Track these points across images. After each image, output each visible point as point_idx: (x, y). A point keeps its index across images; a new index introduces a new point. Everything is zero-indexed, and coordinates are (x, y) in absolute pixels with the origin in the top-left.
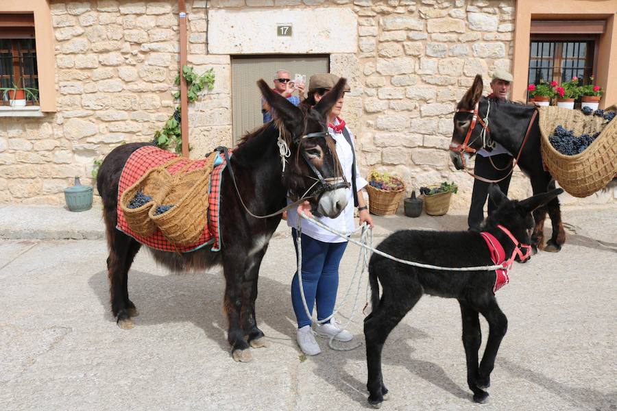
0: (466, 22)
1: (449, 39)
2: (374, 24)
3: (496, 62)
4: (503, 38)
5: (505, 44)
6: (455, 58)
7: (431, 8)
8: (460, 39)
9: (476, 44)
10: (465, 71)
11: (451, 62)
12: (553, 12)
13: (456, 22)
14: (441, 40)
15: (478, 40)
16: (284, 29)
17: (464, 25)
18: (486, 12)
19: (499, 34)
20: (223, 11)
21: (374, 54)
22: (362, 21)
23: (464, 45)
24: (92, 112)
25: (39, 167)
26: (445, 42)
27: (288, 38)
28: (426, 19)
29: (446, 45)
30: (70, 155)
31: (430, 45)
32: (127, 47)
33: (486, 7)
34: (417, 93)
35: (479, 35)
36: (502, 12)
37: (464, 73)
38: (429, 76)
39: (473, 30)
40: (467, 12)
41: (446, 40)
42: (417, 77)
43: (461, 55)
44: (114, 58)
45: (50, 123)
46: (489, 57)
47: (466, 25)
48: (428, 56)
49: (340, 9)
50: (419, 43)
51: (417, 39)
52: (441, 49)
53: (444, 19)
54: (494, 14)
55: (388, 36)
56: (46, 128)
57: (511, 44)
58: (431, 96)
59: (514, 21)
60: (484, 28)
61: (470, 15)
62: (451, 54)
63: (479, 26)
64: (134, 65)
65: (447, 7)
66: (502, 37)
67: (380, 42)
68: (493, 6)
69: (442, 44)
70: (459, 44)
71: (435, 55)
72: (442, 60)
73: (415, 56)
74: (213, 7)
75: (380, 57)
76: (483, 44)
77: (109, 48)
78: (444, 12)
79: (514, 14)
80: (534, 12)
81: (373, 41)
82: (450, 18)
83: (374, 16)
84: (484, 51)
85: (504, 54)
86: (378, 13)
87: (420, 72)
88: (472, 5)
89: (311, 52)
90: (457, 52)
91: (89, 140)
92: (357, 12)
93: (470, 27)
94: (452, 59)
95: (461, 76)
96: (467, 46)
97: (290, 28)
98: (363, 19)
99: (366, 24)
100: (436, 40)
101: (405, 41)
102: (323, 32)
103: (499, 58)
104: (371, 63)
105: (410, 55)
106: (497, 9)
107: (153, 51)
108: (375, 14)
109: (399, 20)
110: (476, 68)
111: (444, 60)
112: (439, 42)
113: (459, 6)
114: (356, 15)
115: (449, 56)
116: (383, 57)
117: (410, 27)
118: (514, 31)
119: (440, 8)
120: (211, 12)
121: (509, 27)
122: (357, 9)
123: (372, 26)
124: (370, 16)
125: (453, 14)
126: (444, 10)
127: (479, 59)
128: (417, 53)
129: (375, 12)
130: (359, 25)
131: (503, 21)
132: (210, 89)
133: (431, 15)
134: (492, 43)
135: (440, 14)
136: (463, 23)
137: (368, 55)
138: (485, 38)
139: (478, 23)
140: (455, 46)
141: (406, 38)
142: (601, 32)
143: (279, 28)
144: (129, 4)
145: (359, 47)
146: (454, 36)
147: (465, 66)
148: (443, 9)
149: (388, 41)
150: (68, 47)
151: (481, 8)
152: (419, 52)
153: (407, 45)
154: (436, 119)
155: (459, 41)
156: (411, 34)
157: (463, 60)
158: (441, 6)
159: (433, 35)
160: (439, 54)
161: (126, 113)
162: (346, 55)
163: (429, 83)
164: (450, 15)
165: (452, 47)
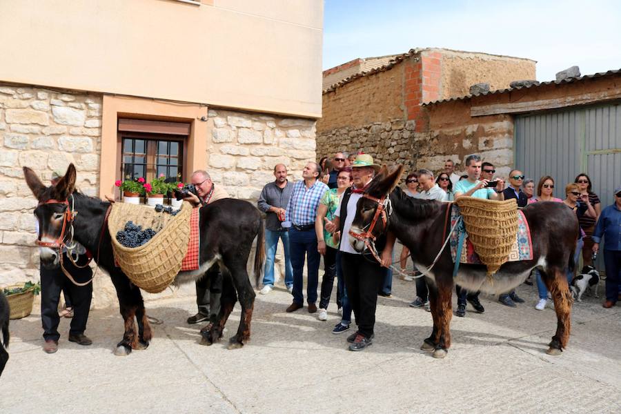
0: (51, 115)
1: (31, 131)
3: (83, 156)
4: (90, 134)
5: (93, 139)
6: (38, 151)
7: (10, 98)
8: (44, 131)
9: (61, 138)
10: (49, 165)
11: (33, 155)
12: (139, 112)
13: (39, 115)
14: (21, 131)
15: (64, 133)
17: (48, 118)
18: (72, 107)
19: (86, 129)
23: (48, 138)
26: (27, 134)
28: (4, 109)
29: (28, 137)
31: (8, 136)
33: (71, 102)
35: (65, 129)
36: (89, 108)
37: (48, 167)
38: (8, 169)
39: (58, 124)
40: (51, 105)
41: (28, 132)
43: (44, 148)
46: (76, 151)
47: (50, 118)
48: (7, 148)
52: (22, 141)
53: (25, 110)
54: (81, 109)
57: (98, 139)
58: (11, 190)
59: (100, 118)
60: (70, 123)
61: (54, 109)
62: (33, 147)
63: (64, 120)
65: (28, 99)
66: (89, 132)
68: (79, 102)
69: (23, 136)
70: (42, 137)
71: (15, 147)
72: (23, 152)
76: (68, 138)
78: (25, 103)
79: (101, 111)
80: (120, 111)
82: (32, 110)
84: (70, 146)
85: (91, 149)
88: (56, 98)
90: (40, 144)
93: (55, 120)
94: (35, 151)
95: (45, 169)
96: (51, 139)
100: (15, 132)
103: (86, 153)
106: (84, 106)
110: (61, 162)
111: (26, 152)
112: (20, 133)
113: (41, 98)
115: (32, 149)
118: (100, 128)
119: (20, 99)
121: (96, 123)
125: (35, 106)
126: (25, 101)
127: (65, 153)
131: (90, 117)
133: (9, 104)
134: (78, 138)
135: (20, 104)
136: (47, 115)
138: (71, 132)
139: (63, 117)
140: (37, 138)
142: (187, 134)
146: (36, 129)
147: (50, 160)
148: (24, 99)
151: (66, 102)
154: (17, 214)
155: (42, 133)
157: (47, 154)
158: (21, 96)
159: (12, 126)
160: (20, 146)
163: (7, 176)
164: (32, 107)
165: (34, 140)
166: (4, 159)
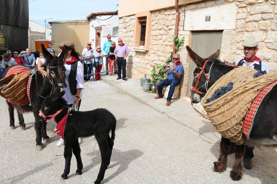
2: (245, 12)
16: (208, 18)
20: (190, 11)
21: (243, 29)
22: (240, 10)
24: (155, 52)
25: (144, 69)
27: (209, 22)
30: (150, 66)
31: (274, 22)
32: (165, 28)
34: (262, 55)
38: (271, 44)
42: (264, 43)
44: (162, 32)
45: (147, 54)
48: (273, 30)
49: (230, 5)
50: (268, 21)
51: (266, 19)
55: (251, 18)
56: (147, 56)
58: (270, 57)
64: (166, 35)
67: (247, 22)
73: (265, 30)
74: (187, 10)
75: (246, 31)
77: (161, 28)
81: (243, 21)
83: (245, 7)
86: (248, 5)
87: (266, 41)
89: (216, 29)
91: (154, 62)
92: (238, 6)
97: (210, 17)
98: (240, 9)
99: (241, 12)
101: (260, 20)
102: (222, 18)
104: (241, 35)
105: (262, 30)
107: (171, 29)
108: (245, 5)
109: (258, 8)
114: (237, 7)
116: (247, 31)
117: (263, 11)
120: (186, 12)
122: (238, 3)
123: (244, 13)
124: (243, 7)
128: (265, 28)
129: (246, 4)
130: (238, 13)
132: (183, 46)
137: (240, 30)
141: (260, 18)
143: (206, 17)
144: (167, 11)
145: (236, 26)
149: (250, 21)
150: (154, 28)
152: (266, 27)
153: (261, 23)
156: (264, 16)
161: (162, 53)
162: (230, 30)
163: (270, 48)
166: (269, 38)
